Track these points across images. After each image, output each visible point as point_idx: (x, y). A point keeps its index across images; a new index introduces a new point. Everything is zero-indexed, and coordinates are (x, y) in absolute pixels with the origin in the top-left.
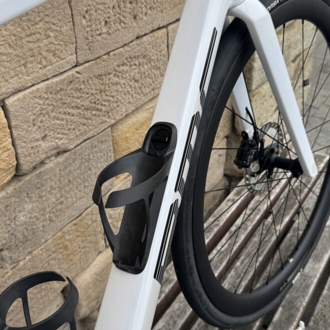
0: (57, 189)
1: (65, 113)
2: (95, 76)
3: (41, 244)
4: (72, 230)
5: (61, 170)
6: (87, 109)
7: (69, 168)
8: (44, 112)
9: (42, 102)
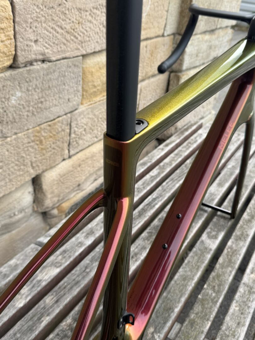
0: (40, 90)
1: (52, 28)
2: (77, 8)
3: (24, 130)
4: (47, 129)
5: (45, 75)
6: (68, 32)
7: (50, 76)
8: (39, 20)
9: (38, 11)
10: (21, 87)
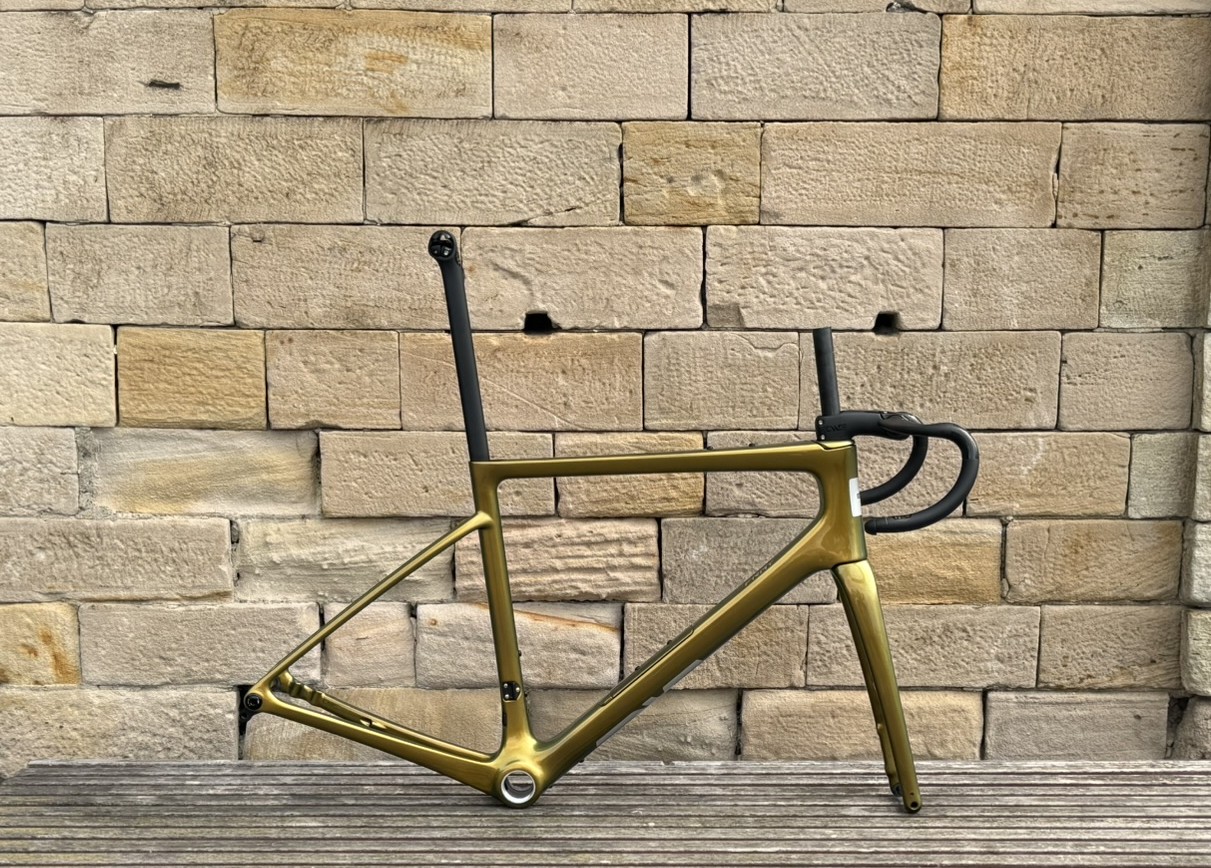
5: (754, 532)
10: (709, 541)
